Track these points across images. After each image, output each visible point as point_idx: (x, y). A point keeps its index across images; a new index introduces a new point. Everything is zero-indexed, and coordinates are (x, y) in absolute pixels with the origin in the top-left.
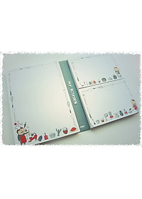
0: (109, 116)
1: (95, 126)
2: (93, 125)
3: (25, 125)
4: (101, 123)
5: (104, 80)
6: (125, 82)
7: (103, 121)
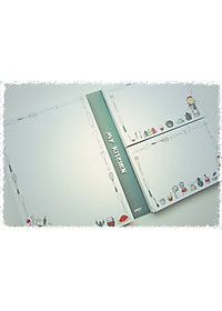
0: (180, 189)
1: (158, 209)
2: (154, 208)
3: (45, 221)
4: (168, 203)
5: (170, 123)
6: (205, 124)
7: (171, 200)
